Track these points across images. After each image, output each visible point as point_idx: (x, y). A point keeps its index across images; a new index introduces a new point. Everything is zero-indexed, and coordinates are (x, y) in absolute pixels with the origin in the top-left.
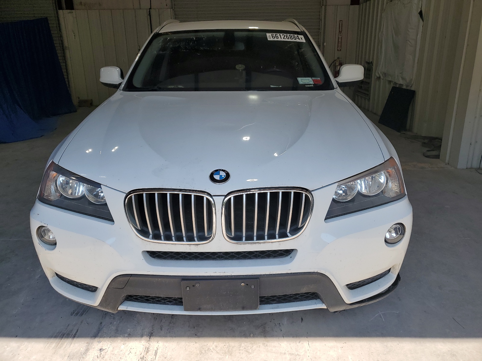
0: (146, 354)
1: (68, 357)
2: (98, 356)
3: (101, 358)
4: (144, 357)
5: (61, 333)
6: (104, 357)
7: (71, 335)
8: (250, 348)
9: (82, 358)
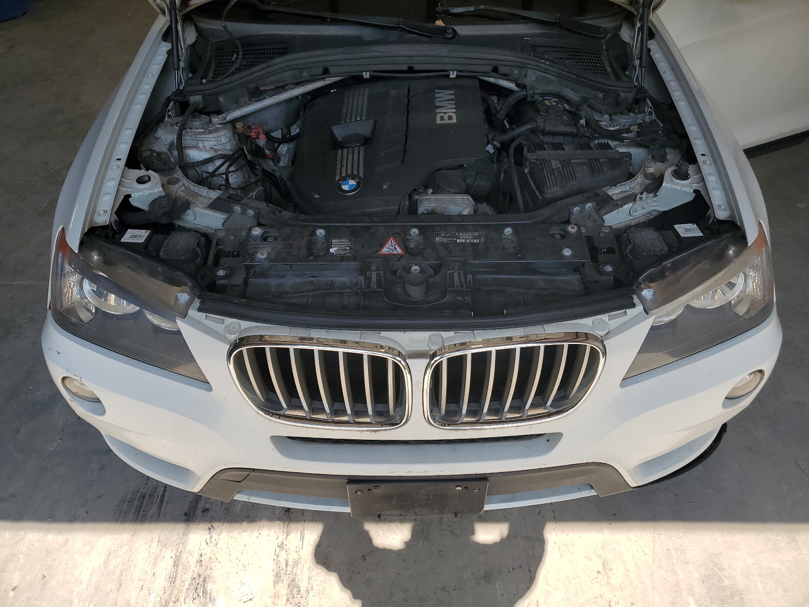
0: (286, 537)
1: (158, 542)
2: (207, 541)
3: (212, 545)
4: (284, 545)
5: (139, 494)
6: (217, 544)
7: (156, 496)
8: (459, 526)
9: (181, 545)
